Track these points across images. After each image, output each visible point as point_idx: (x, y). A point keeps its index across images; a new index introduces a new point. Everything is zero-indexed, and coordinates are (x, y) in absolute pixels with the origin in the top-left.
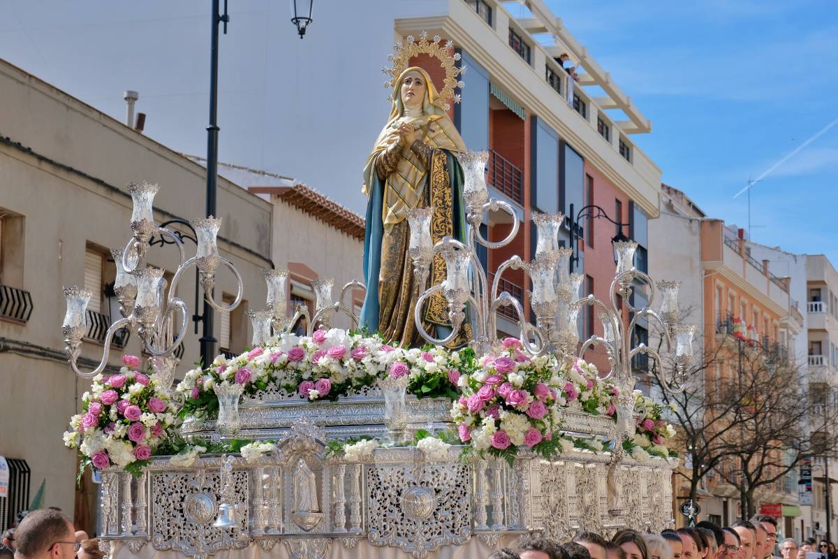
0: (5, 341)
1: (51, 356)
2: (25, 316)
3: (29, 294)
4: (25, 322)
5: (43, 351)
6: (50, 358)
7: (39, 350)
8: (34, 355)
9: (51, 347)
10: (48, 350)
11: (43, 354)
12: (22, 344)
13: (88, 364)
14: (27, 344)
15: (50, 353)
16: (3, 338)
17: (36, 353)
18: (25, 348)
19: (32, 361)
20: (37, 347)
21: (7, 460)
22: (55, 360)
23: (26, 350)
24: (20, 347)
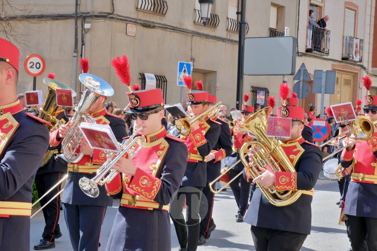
0: (154, 23)
1: (178, 30)
2: (164, 12)
3: (166, 2)
4: (164, 15)
5: (174, 28)
6: (177, 31)
7: (172, 28)
8: (169, 30)
9: (178, 26)
10: (176, 27)
11: (174, 30)
12: (163, 25)
13: (198, 34)
14: (165, 25)
15: (177, 29)
16: (153, 22)
17: (170, 29)
18: (164, 26)
19: (168, 33)
20: (171, 26)
21: (155, 76)
22: (181, 32)
23: (165, 27)
24: (162, 26)
